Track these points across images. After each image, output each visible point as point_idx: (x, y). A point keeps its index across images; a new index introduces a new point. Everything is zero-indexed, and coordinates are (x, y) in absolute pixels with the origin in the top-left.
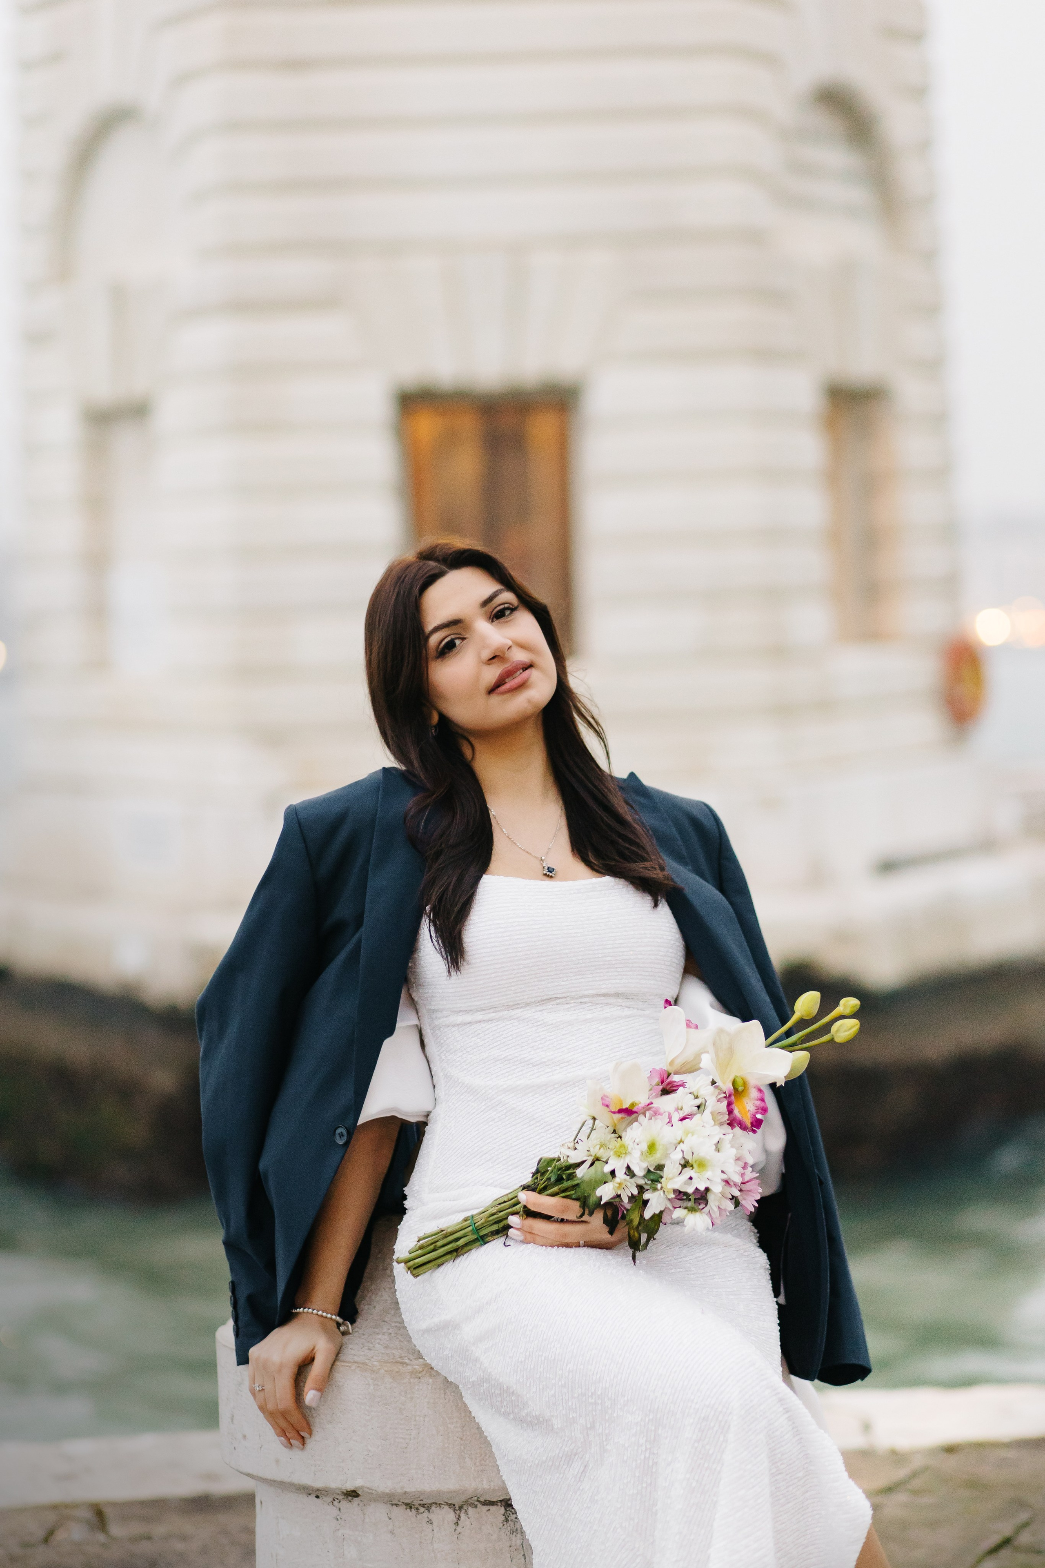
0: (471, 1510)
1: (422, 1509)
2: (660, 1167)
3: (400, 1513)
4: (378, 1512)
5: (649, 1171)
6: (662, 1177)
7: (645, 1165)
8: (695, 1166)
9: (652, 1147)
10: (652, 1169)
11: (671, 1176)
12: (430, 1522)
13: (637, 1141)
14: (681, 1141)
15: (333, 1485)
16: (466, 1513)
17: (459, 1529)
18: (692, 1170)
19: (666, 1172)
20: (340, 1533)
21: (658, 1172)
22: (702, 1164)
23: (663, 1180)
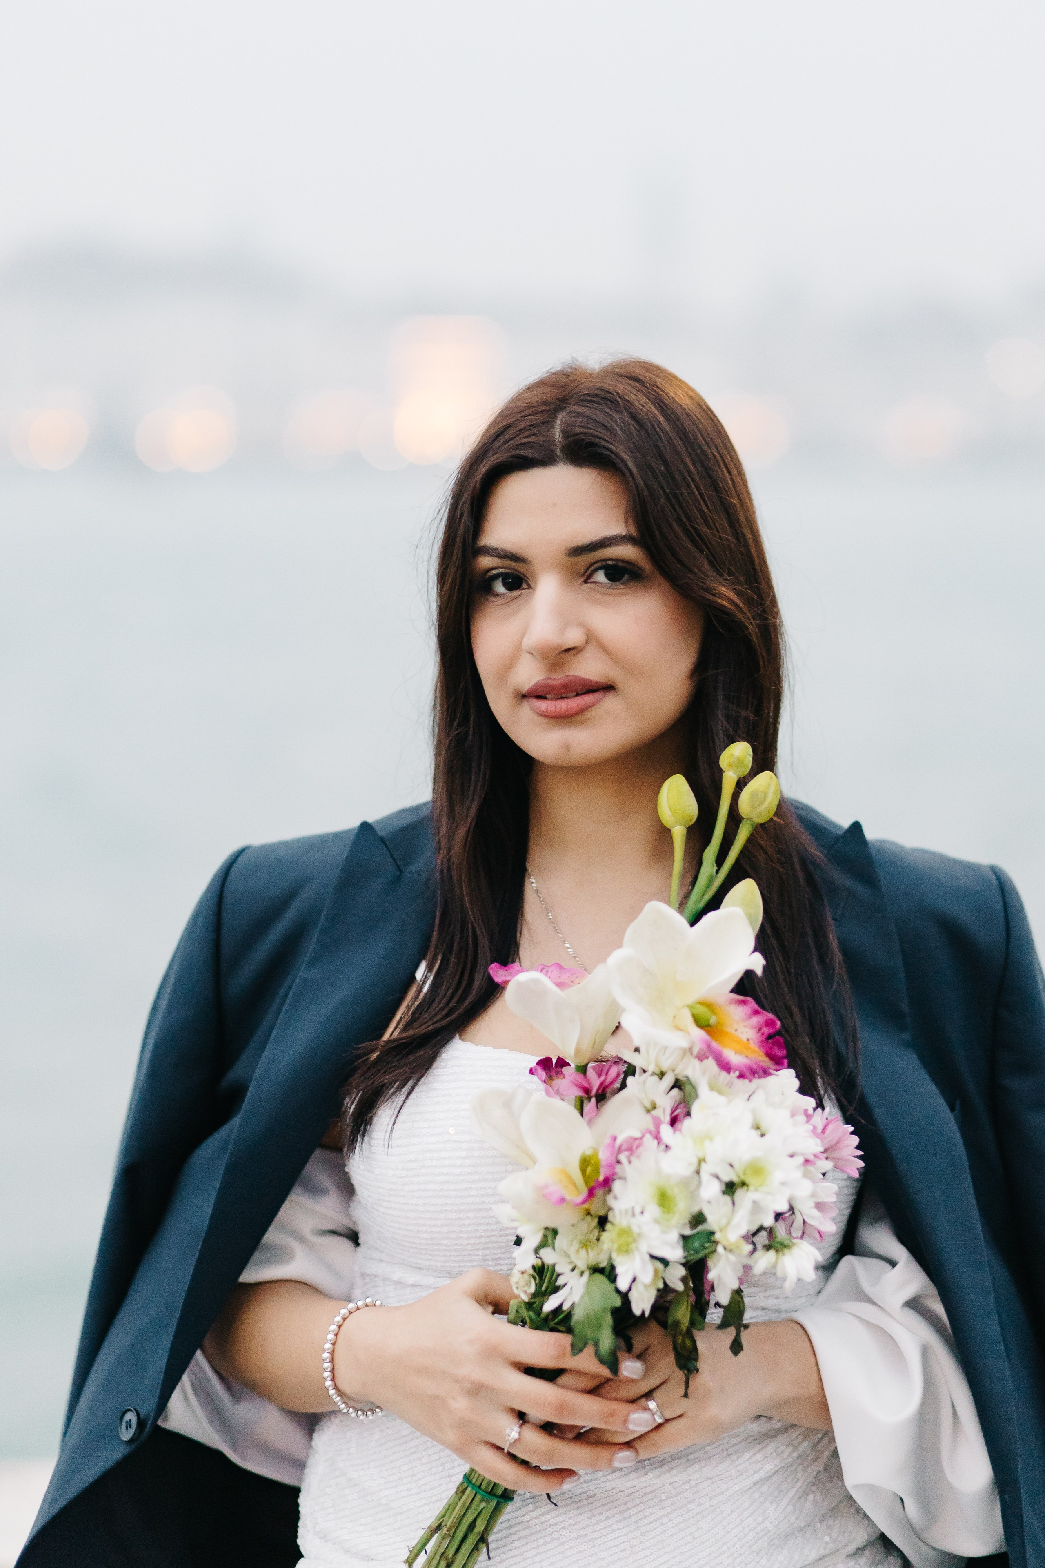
2: (698, 1219)
5: (685, 1238)
6: (712, 1233)
7: (674, 1236)
8: (748, 1180)
9: (664, 1200)
10: (688, 1232)
11: (724, 1222)
13: (638, 1210)
14: (701, 1161)
18: (748, 1190)
19: (713, 1221)
21: (700, 1228)
22: (757, 1168)
23: (717, 1236)
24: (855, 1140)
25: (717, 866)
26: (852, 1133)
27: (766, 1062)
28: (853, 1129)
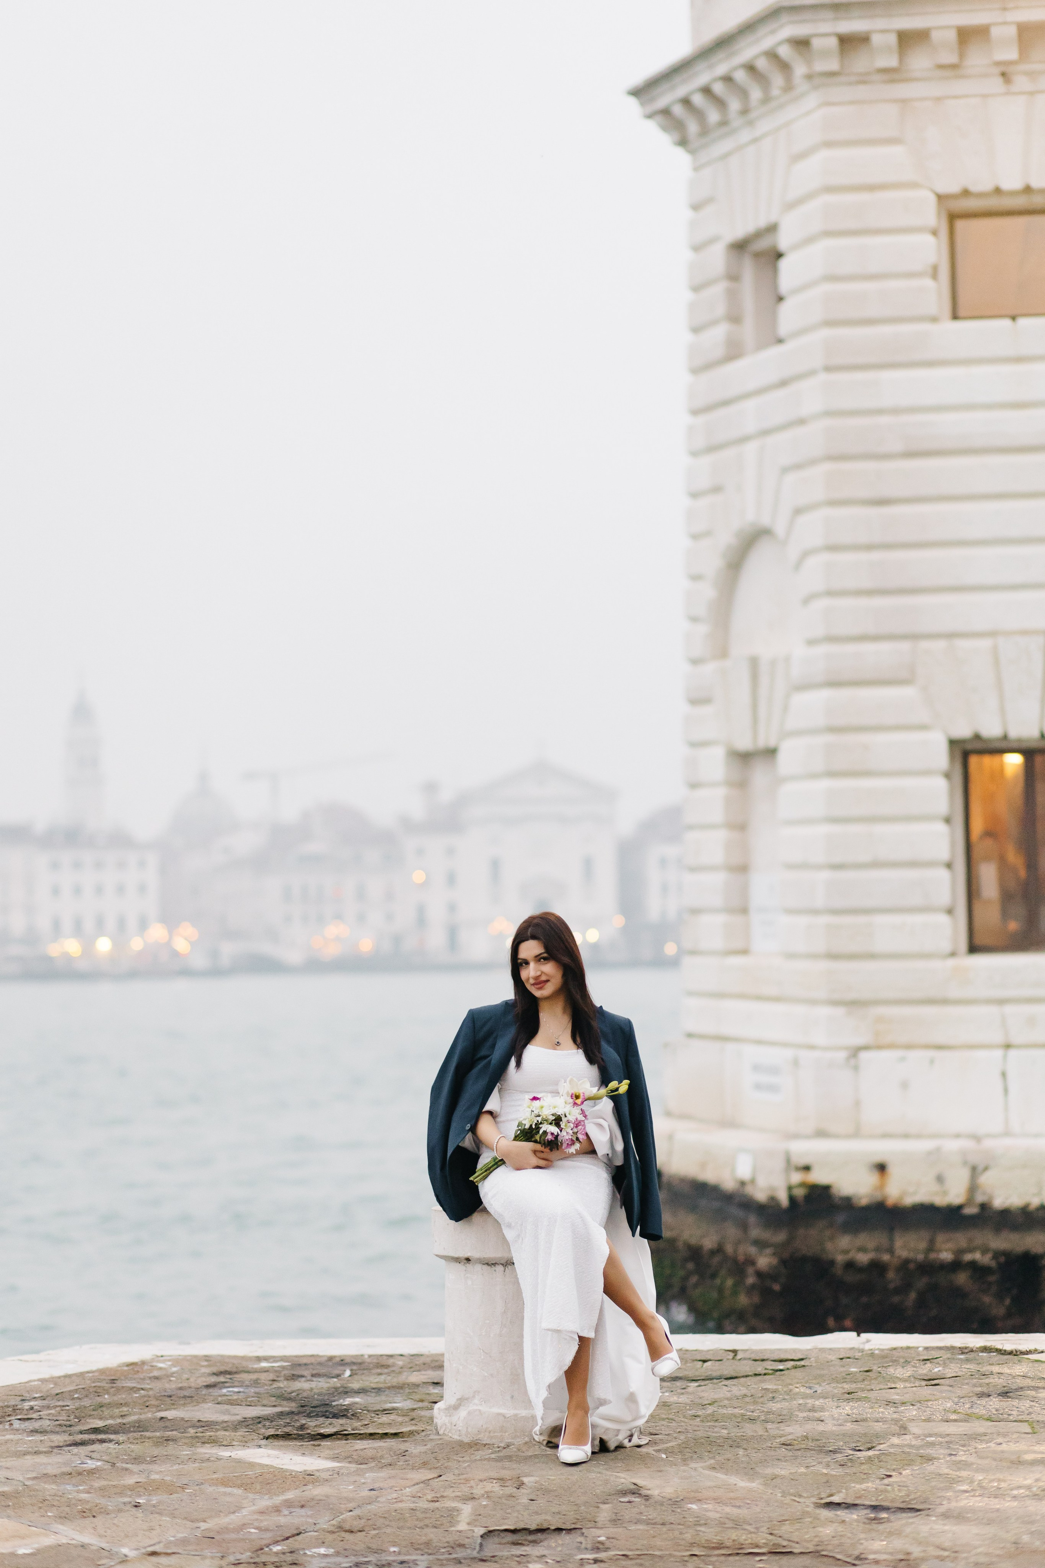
0: (509, 1267)
1: (493, 1266)
3: (485, 1267)
4: (478, 1267)
12: (495, 1271)
15: (461, 1256)
16: (508, 1267)
17: (505, 1273)
20: (466, 1276)
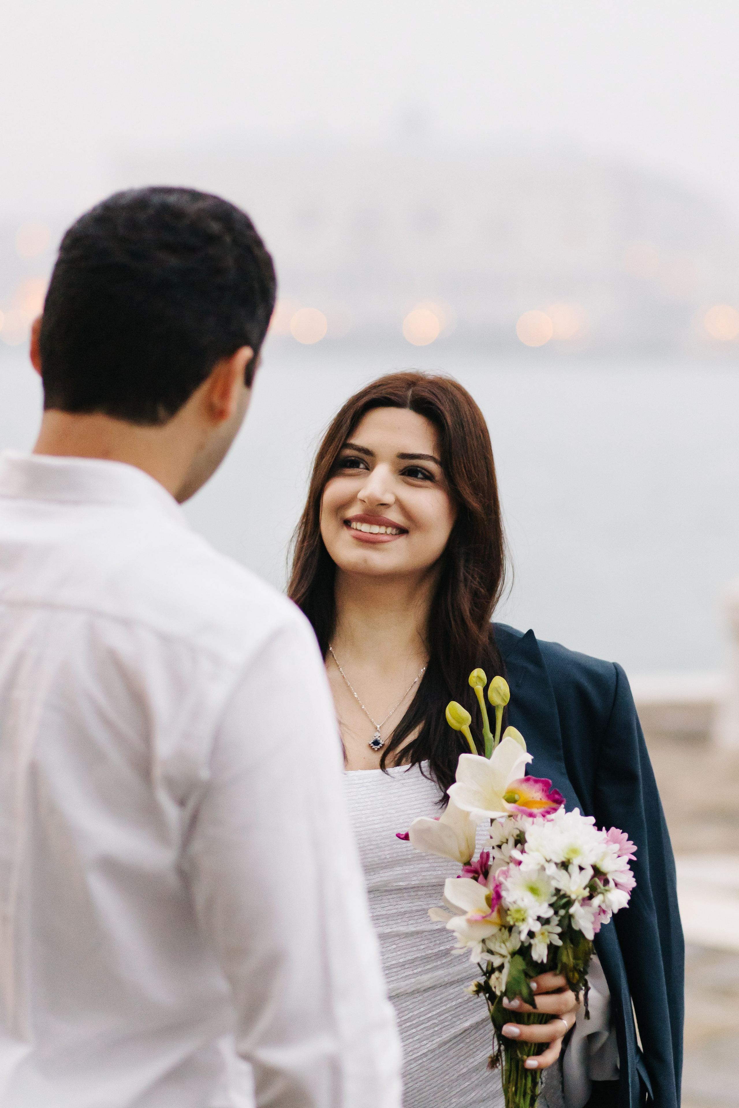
8: (571, 857)
9: (533, 890)
21: (559, 896)
22: (572, 850)
23: (570, 896)
24: (626, 835)
25: (492, 734)
26: (622, 833)
27: (554, 805)
28: (621, 831)
